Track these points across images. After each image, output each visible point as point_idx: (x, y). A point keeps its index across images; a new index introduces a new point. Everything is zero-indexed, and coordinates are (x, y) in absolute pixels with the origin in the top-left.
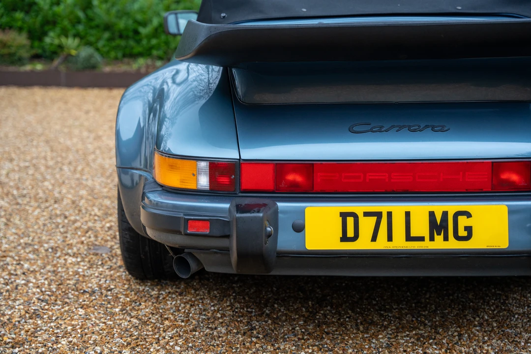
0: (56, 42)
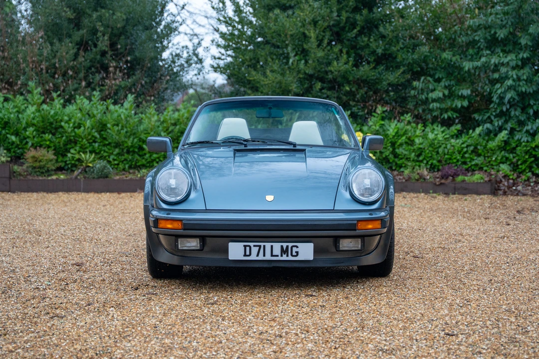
0: (77, 156)
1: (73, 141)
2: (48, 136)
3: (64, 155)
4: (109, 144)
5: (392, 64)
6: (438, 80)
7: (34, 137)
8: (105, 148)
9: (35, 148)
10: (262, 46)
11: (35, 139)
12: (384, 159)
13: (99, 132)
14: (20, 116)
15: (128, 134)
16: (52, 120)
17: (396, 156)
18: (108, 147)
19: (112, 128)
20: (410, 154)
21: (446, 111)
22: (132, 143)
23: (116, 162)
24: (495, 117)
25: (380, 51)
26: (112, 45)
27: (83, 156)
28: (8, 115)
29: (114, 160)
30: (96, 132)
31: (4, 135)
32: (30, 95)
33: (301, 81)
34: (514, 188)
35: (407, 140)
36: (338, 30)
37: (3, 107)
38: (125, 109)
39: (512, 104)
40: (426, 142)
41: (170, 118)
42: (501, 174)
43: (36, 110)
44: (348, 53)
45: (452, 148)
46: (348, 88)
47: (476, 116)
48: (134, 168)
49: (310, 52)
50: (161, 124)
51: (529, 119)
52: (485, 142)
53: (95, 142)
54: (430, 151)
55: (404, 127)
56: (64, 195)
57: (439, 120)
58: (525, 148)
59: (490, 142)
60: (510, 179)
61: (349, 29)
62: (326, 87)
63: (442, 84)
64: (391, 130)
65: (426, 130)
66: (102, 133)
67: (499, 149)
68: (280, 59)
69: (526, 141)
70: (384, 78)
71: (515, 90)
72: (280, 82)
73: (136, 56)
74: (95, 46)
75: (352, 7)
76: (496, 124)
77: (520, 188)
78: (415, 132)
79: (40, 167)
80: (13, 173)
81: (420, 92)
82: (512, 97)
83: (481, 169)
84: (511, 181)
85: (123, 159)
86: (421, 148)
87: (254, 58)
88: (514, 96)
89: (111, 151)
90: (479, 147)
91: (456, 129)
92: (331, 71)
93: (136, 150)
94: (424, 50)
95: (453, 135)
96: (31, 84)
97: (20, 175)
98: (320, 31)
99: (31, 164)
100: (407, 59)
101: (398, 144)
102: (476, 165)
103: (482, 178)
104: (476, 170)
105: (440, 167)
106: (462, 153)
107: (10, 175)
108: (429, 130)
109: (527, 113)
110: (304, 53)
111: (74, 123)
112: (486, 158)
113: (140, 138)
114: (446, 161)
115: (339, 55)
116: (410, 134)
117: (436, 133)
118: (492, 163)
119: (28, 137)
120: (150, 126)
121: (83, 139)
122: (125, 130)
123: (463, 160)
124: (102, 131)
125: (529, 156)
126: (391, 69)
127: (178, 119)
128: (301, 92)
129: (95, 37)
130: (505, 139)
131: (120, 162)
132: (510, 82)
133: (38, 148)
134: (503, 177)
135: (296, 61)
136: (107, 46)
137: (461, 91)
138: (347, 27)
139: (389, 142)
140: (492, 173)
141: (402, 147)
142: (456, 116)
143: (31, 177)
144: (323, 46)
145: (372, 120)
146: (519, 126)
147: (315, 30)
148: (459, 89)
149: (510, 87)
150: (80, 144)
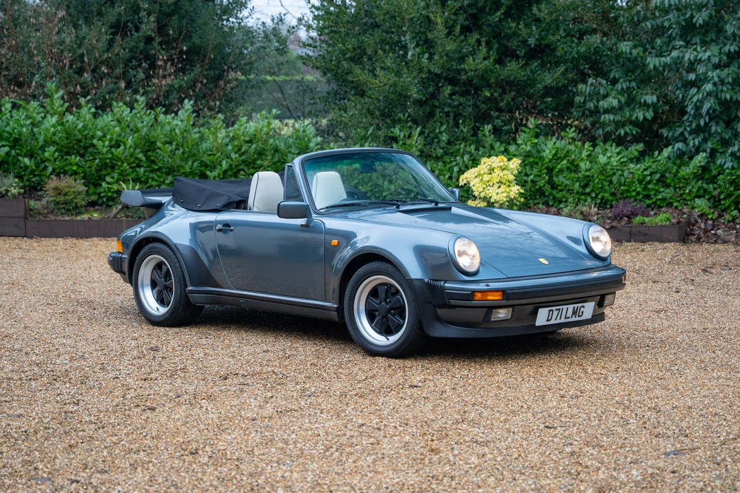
0: (115, 187)
1: (109, 166)
2: (75, 159)
3: (97, 185)
4: (159, 169)
5: (549, 58)
6: (614, 82)
7: (55, 160)
8: (154, 175)
9: (58, 175)
10: (370, 32)
11: (57, 163)
12: (537, 190)
13: (145, 152)
14: (35, 130)
15: (186, 156)
16: (80, 137)
17: (554, 187)
18: (157, 173)
19: (162, 148)
20: (573, 184)
21: (624, 126)
22: (191, 169)
24: (690, 133)
25: (532, 41)
26: (161, 29)
27: (124, 186)
28: (19, 129)
30: (141, 152)
31: (14, 157)
32: (48, 100)
33: (423, 83)
34: (713, 232)
35: (569, 165)
36: (475, 11)
37: (12, 117)
38: (180, 121)
39: (713, 116)
40: (595, 167)
41: (243, 133)
42: (696, 212)
43: (57, 121)
44: (488, 43)
45: (631, 176)
46: (488, 94)
47: (664, 132)
49: (436, 43)
50: (230, 141)
52: (676, 167)
53: (139, 166)
54: (600, 180)
55: (565, 147)
56: (101, 243)
57: (613, 137)
58: (729, 177)
59: (683, 168)
60: (707, 219)
61: (490, 10)
62: (457, 92)
63: (619, 86)
64: (548, 151)
65: (596, 150)
66: (149, 153)
67: (694, 178)
68: (395, 50)
69: (730, 167)
70: (539, 78)
71: (716, 97)
72: (395, 85)
73: (194, 43)
74: (137, 29)
76: (691, 144)
77: (720, 232)
78: (580, 153)
79: (65, 203)
80: (29, 212)
81: (588, 99)
82: (711, 107)
83: (670, 205)
84: (710, 222)
86: (588, 176)
87: (359, 47)
88: (714, 106)
89: (162, 180)
90: (667, 175)
91: (636, 150)
92: (465, 70)
94: (594, 40)
95: (633, 159)
96: (51, 85)
97: (39, 213)
98: (450, 14)
99: (54, 198)
100: (571, 52)
101: (557, 170)
102: (664, 199)
103: (668, 219)
104: (663, 207)
105: (614, 203)
106: (644, 183)
107: (26, 214)
108: (600, 152)
109: (733, 128)
110: (427, 45)
111: (111, 140)
112: (678, 190)
113: (203, 161)
114: (622, 194)
115: (476, 47)
116: (573, 157)
117: (609, 156)
118: (684, 196)
119: (48, 160)
120: (215, 144)
121: (123, 162)
122: (181, 150)
123: (645, 193)
124: (149, 151)
125: (735, 187)
126: (549, 65)
127: (255, 135)
128: (424, 99)
129: (136, 17)
130: (703, 164)
132: (709, 87)
133: (62, 175)
134: (699, 216)
135: (417, 56)
136: (153, 30)
137: (645, 96)
138: (488, 7)
139: (544, 168)
140: (685, 210)
141: (562, 174)
142: (637, 132)
143: (54, 216)
144: (454, 36)
145: (522, 137)
146: (723, 147)
147: (443, 12)
148: (641, 94)
149: (709, 94)
150: (118, 169)
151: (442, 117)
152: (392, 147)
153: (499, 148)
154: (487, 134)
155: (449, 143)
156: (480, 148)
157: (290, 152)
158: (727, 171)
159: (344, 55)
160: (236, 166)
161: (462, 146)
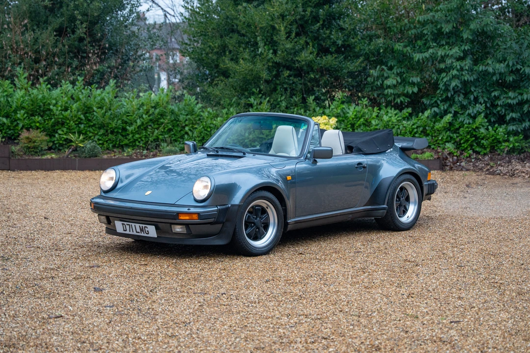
0: (65, 137)
1: (60, 123)
3: (52, 136)
4: (94, 125)
6: (391, 68)
7: (24, 119)
8: (91, 129)
9: (28, 129)
11: (26, 121)
13: (85, 114)
15: (112, 116)
16: (41, 104)
18: (93, 128)
19: (97, 111)
21: (399, 96)
22: (116, 125)
23: (101, 142)
24: (441, 102)
25: (340, 42)
26: (90, 32)
27: (72, 136)
29: (99, 140)
30: (82, 114)
33: (269, 69)
34: (458, 164)
35: (365, 122)
36: (303, 23)
38: (107, 92)
39: (456, 91)
40: (381, 124)
42: (446, 152)
43: (25, 94)
45: (404, 129)
46: (312, 76)
47: (424, 100)
48: (118, 147)
49: (279, 44)
50: (140, 107)
51: (470, 103)
52: (432, 123)
53: (81, 123)
55: (361, 110)
57: (393, 104)
58: (467, 129)
59: (437, 124)
60: (454, 156)
61: (312, 22)
62: (292, 75)
63: (395, 71)
64: (351, 113)
65: (381, 112)
66: (87, 115)
67: (444, 129)
69: (468, 123)
70: (344, 66)
71: (458, 79)
72: (252, 70)
75: (315, 3)
76: (442, 108)
77: (463, 164)
78: (371, 114)
79: (34, 147)
80: (11, 153)
81: (376, 79)
82: (456, 85)
83: (429, 147)
84: (455, 158)
85: (107, 139)
86: (377, 129)
87: (222, 45)
88: (458, 85)
89: (96, 132)
90: (427, 128)
91: (407, 112)
92: (297, 60)
93: (120, 131)
94: (379, 42)
95: (405, 118)
97: (18, 154)
98: (287, 25)
99: (26, 145)
100: (364, 50)
101: (357, 125)
103: (431, 156)
106: (413, 133)
107: (9, 155)
108: (384, 113)
109: (468, 99)
110: (272, 43)
111: (61, 106)
112: (434, 138)
113: (122, 120)
115: (304, 46)
116: (367, 117)
117: (390, 116)
118: (438, 142)
119: (19, 119)
120: (132, 108)
121: (70, 121)
122: (110, 113)
124: (86, 113)
125: (470, 136)
126: (349, 58)
127: (157, 103)
128: (270, 79)
130: (450, 121)
131: (104, 141)
133: (31, 129)
134: (448, 154)
135: (265, 51)
137: (412, 78)
138: (310, 20)
139: (348, 124)
140: (439, 150)
141: (360, 127)
142: (408, 101)
143: (27, 156)
144: (291, 38)
145: (334, 104)
146: (462, 110)
147: (283, 23)
148: (409, 76)
149: (454, 77)
150: (67, 125)
151: (282, 91)
152: (249, 111)
153: (318, 111)
154: (312, 102)
155: (287, 108)
156: (307, 111)
157: (181, 114)
158: (466, 125)
159: (213, 50)
160: (146, 123)
161: (295, 110)
